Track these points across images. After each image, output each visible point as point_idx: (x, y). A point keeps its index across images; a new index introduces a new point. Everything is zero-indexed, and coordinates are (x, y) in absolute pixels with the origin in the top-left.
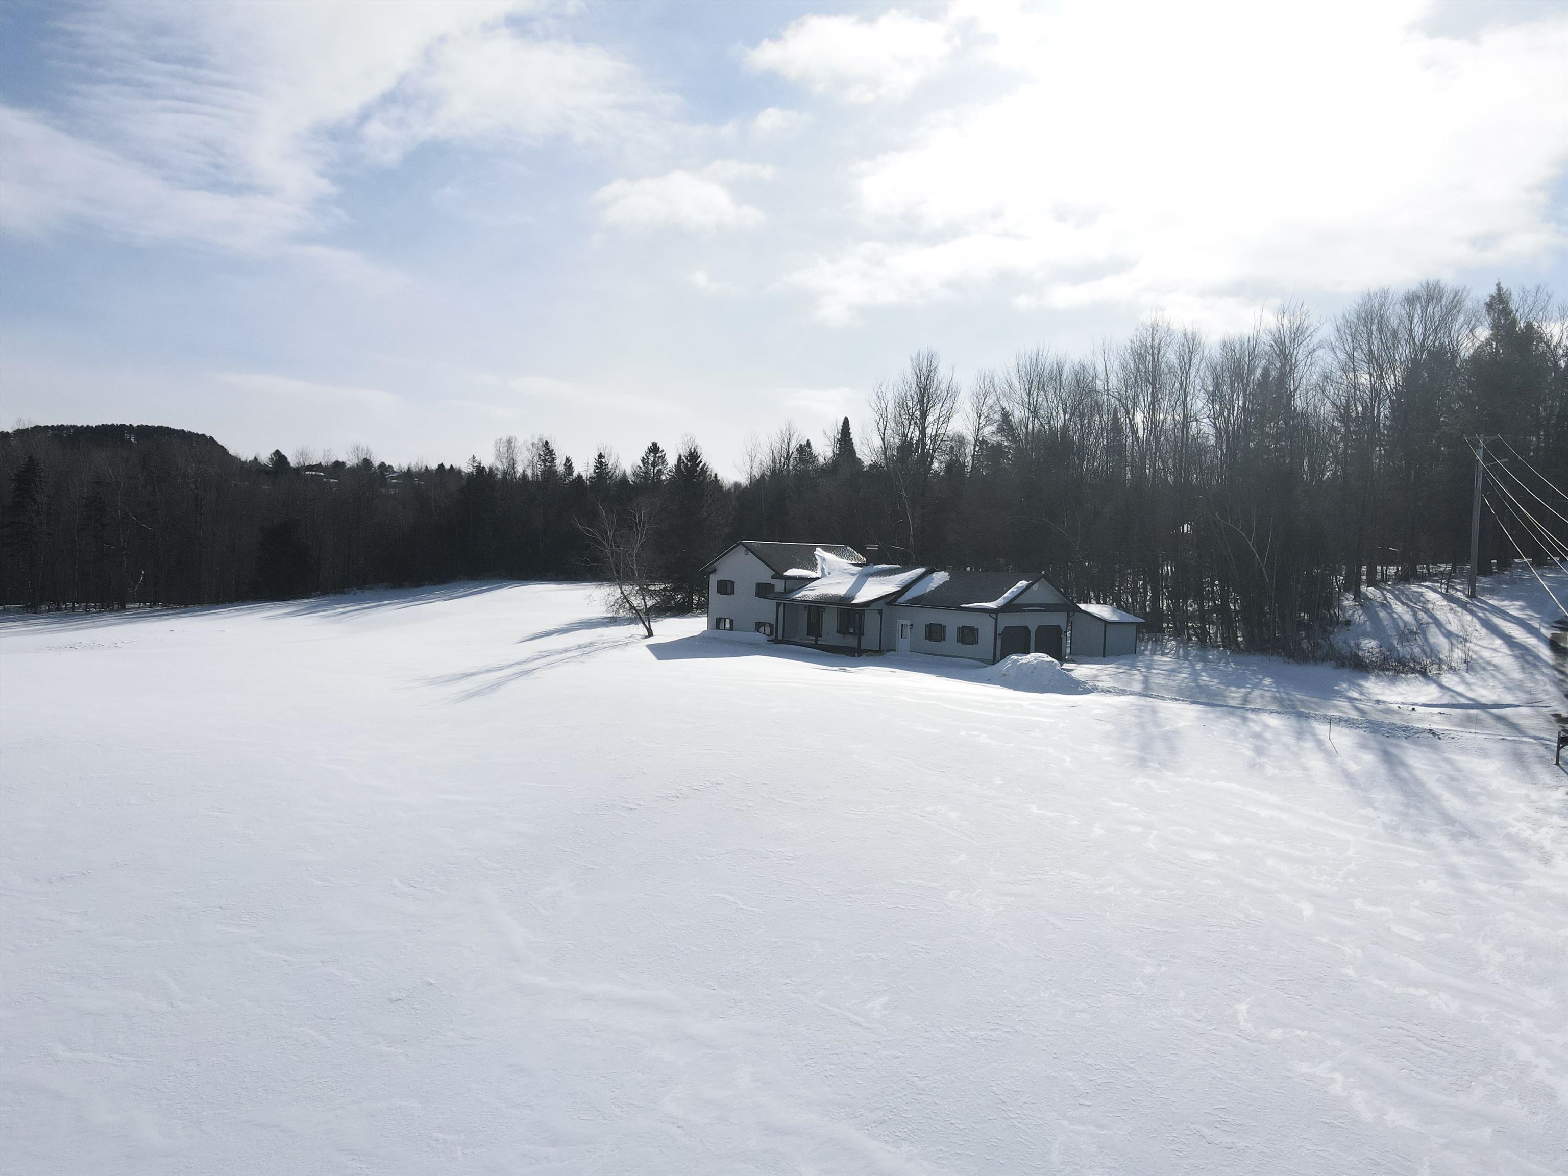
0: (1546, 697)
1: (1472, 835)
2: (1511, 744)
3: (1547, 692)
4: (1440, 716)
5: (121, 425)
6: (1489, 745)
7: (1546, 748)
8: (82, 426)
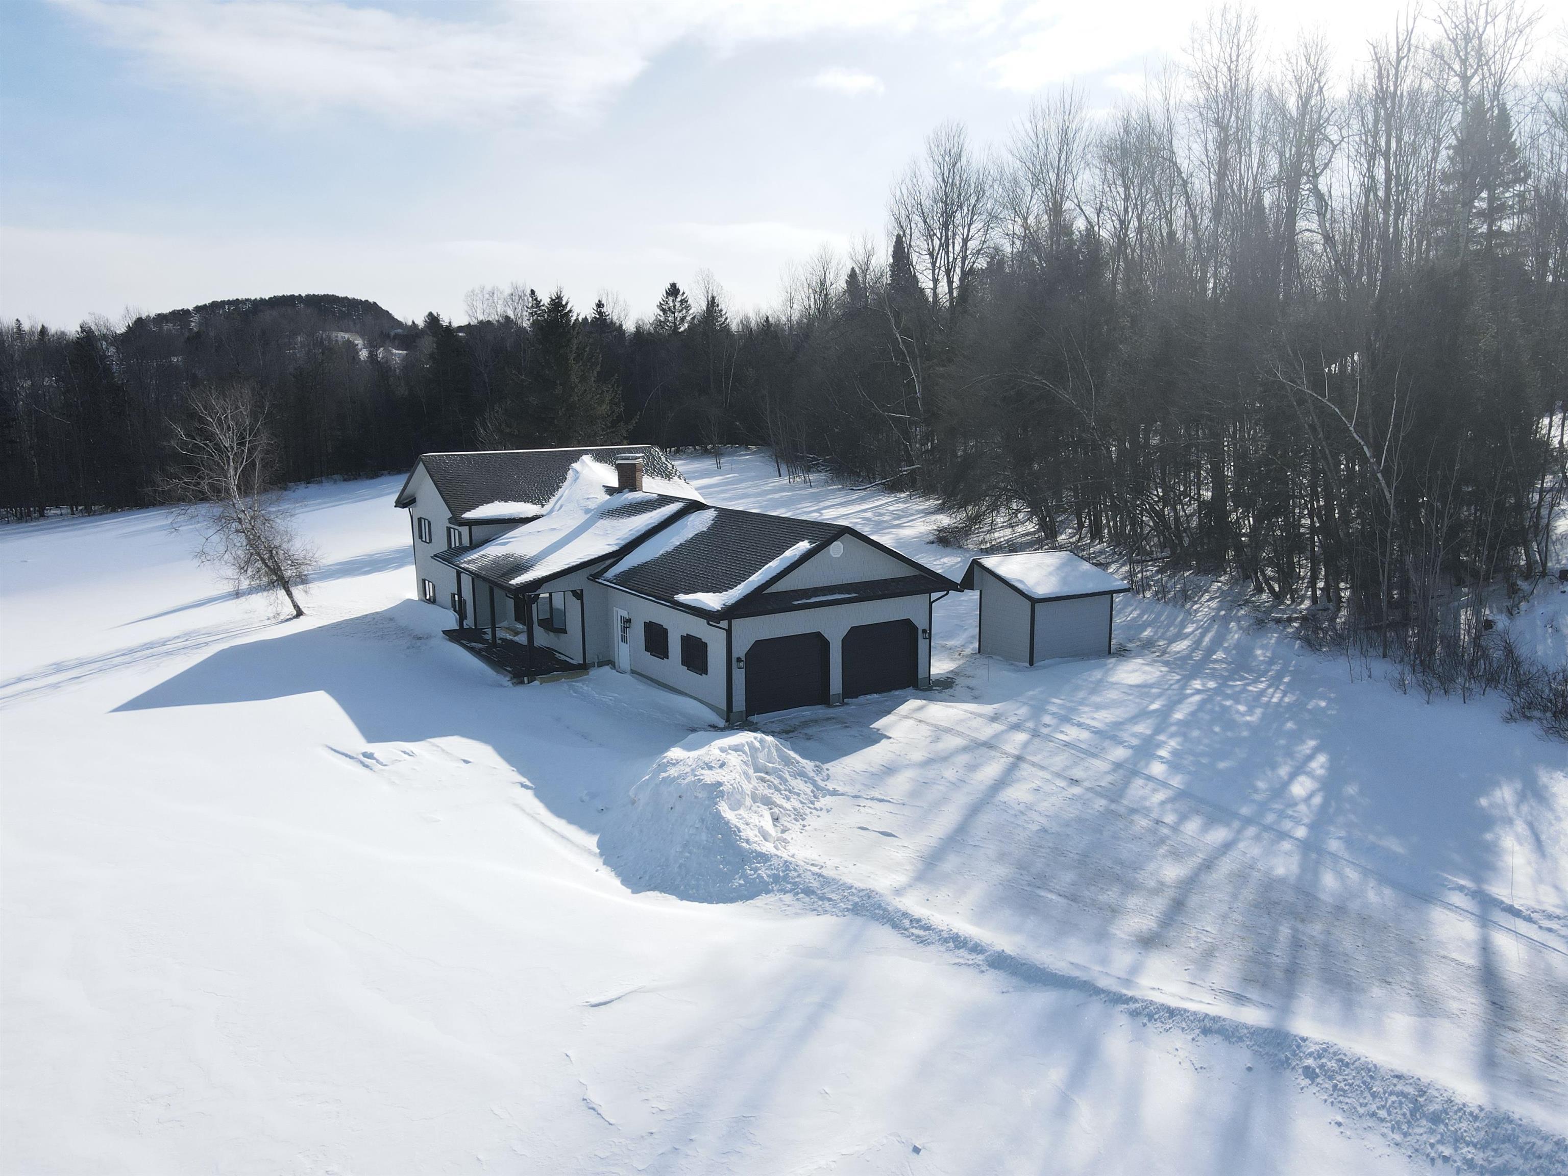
5: (291, 296)
8: (256, 299)
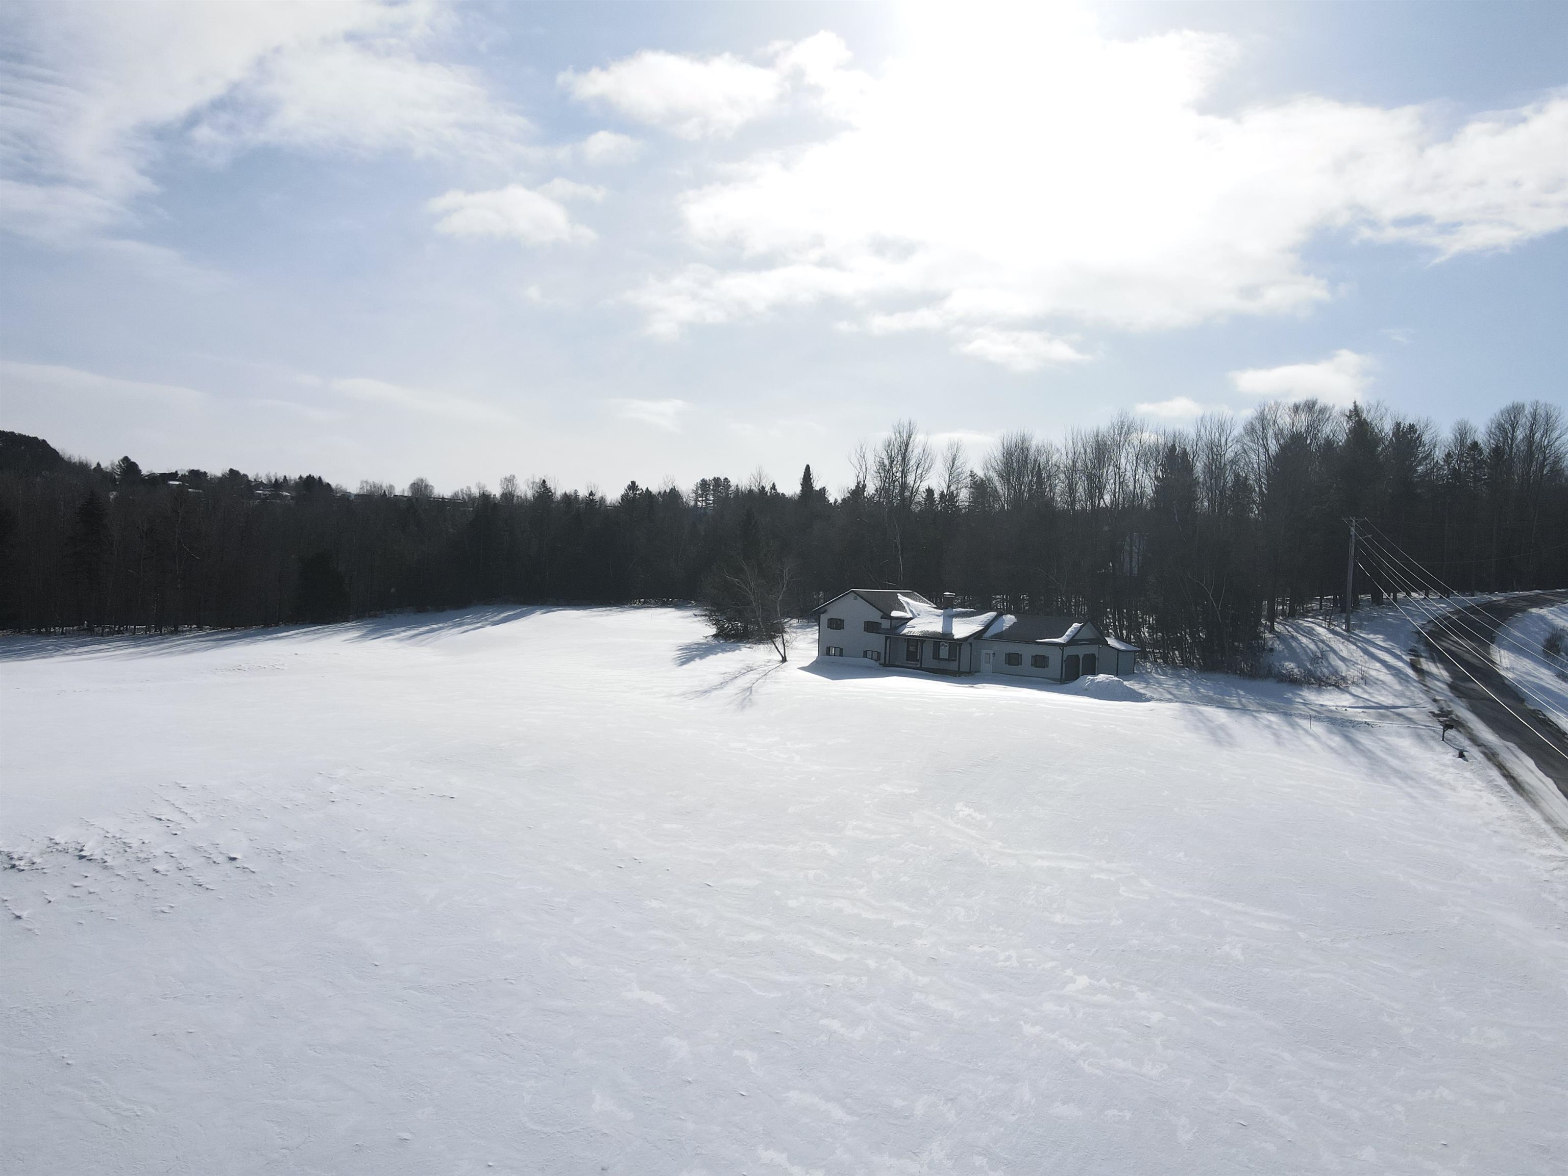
0: (1422, 701)
1: (1412, 779)
2: (1414, 729)
3: (1420, 698)
4: (1363, 713)
6: (1402, 730)
7: (1434, 731)
